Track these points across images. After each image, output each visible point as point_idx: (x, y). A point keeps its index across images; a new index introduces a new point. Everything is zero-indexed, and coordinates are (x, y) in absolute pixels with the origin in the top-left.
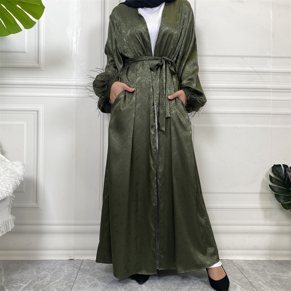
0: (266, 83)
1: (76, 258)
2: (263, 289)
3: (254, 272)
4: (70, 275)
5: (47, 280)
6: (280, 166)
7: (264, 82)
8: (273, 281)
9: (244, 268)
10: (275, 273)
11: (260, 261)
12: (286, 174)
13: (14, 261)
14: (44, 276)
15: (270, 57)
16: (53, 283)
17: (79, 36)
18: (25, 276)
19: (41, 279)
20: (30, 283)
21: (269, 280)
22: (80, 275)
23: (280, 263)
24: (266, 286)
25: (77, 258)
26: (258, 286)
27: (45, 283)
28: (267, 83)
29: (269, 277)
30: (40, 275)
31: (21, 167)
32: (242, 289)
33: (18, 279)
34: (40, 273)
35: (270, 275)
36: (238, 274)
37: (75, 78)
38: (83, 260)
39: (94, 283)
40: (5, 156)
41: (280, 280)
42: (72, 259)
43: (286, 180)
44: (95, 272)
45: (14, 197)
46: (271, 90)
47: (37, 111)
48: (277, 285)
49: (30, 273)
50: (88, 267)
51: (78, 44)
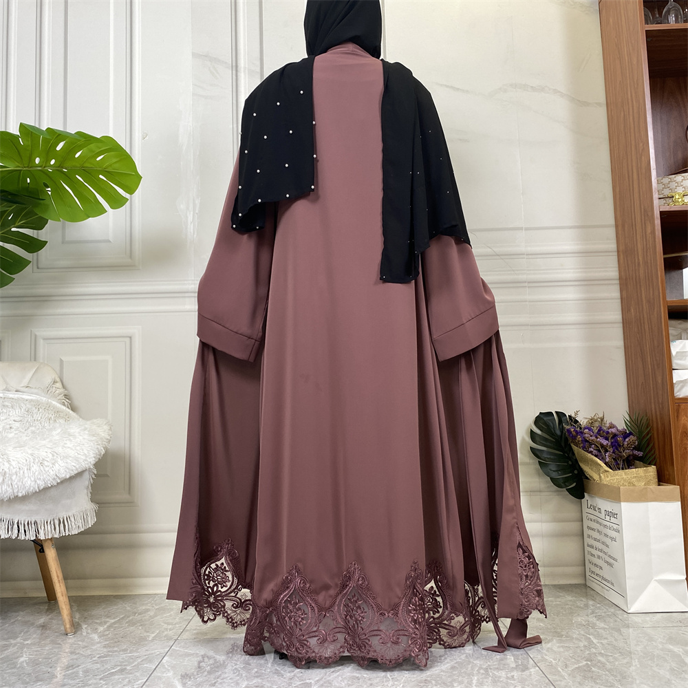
0: (516, 272)
5: (149, 614)
6: (550, 414)
7: (513, 271)
12: (562, 429)
14: (145, 610)
15: (521, 229)
16: (159, 617)
17: (197, 211)
18: (112, 612)
20: (122, 618)
27: (146, 617)
28: (518, 272)
31: (106, 427)
33: (101, 615)
34: (137, 608)
37: (193, 280)
40: (77, 414)
43: (563, 439)
45: (96, 472)
46: (526, 284)
47: (130, 337)
49: (121, 608)
51: (196, 223)
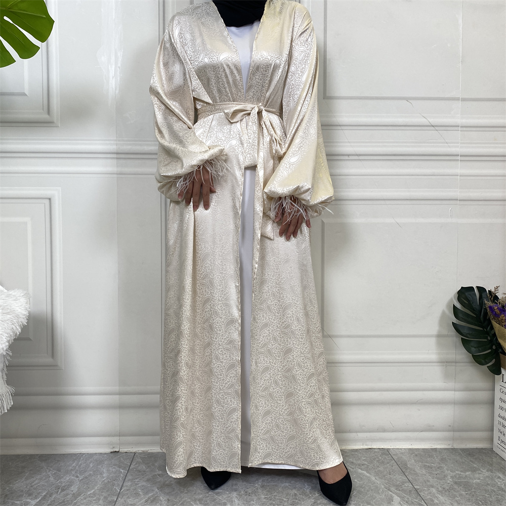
0: (449, 144)
1: (124, 450)
2: (437, 502)
3: (424, 471)
4: (111, 481)
5: (72, 491)
6: (471, 289)
7: (447, 143)
8: (455, 487)
9: (408, 463)
10: (460, 473)
11: (435, 450)
12: (482, 303)
13: (18, 456)
14: (68, 483)
15: (458, 99)
16: (82, 497)
17: (119, 65)
18: (35, 485)
19: (63, 490)
20: (44, 498)
21: (448, 486)
22: (129, 480)
23: (470, 453)
24: (441, 498)
25: (126, 450)
26: (429, 497)
27: (68, 496)
28: (452, 144)
29: (450, 480)
30: (61, 482)
31: (23, 300)
32: (401, 502)
33: (22, 491)
34: (60, 479)
35: (451, 477)
36: (397, 475)
37: (114, 140)
38: (135, 453)
39: (152, 496)
41: (467, 486)
42: (116, 452)
43: (482, 313)
44: (155, 475)
46: (459, 158)
47: (50, 199)
48: (461, 495)
49: (44, 478)
50: (143, 467)
51: (119, 78)
